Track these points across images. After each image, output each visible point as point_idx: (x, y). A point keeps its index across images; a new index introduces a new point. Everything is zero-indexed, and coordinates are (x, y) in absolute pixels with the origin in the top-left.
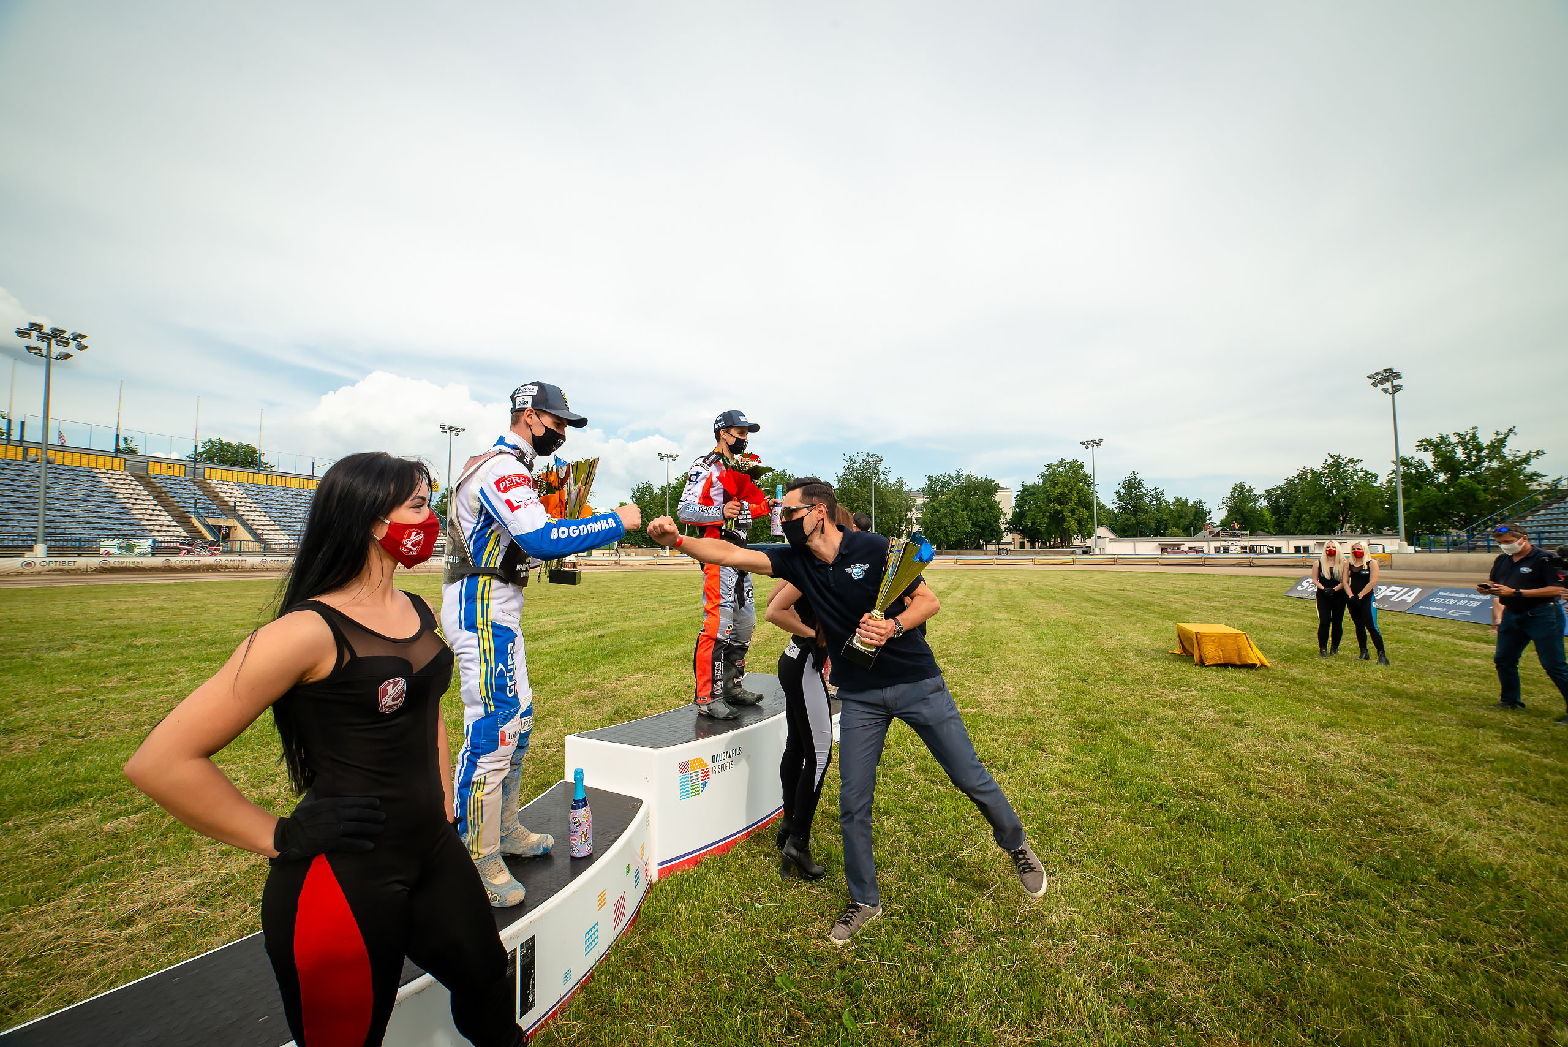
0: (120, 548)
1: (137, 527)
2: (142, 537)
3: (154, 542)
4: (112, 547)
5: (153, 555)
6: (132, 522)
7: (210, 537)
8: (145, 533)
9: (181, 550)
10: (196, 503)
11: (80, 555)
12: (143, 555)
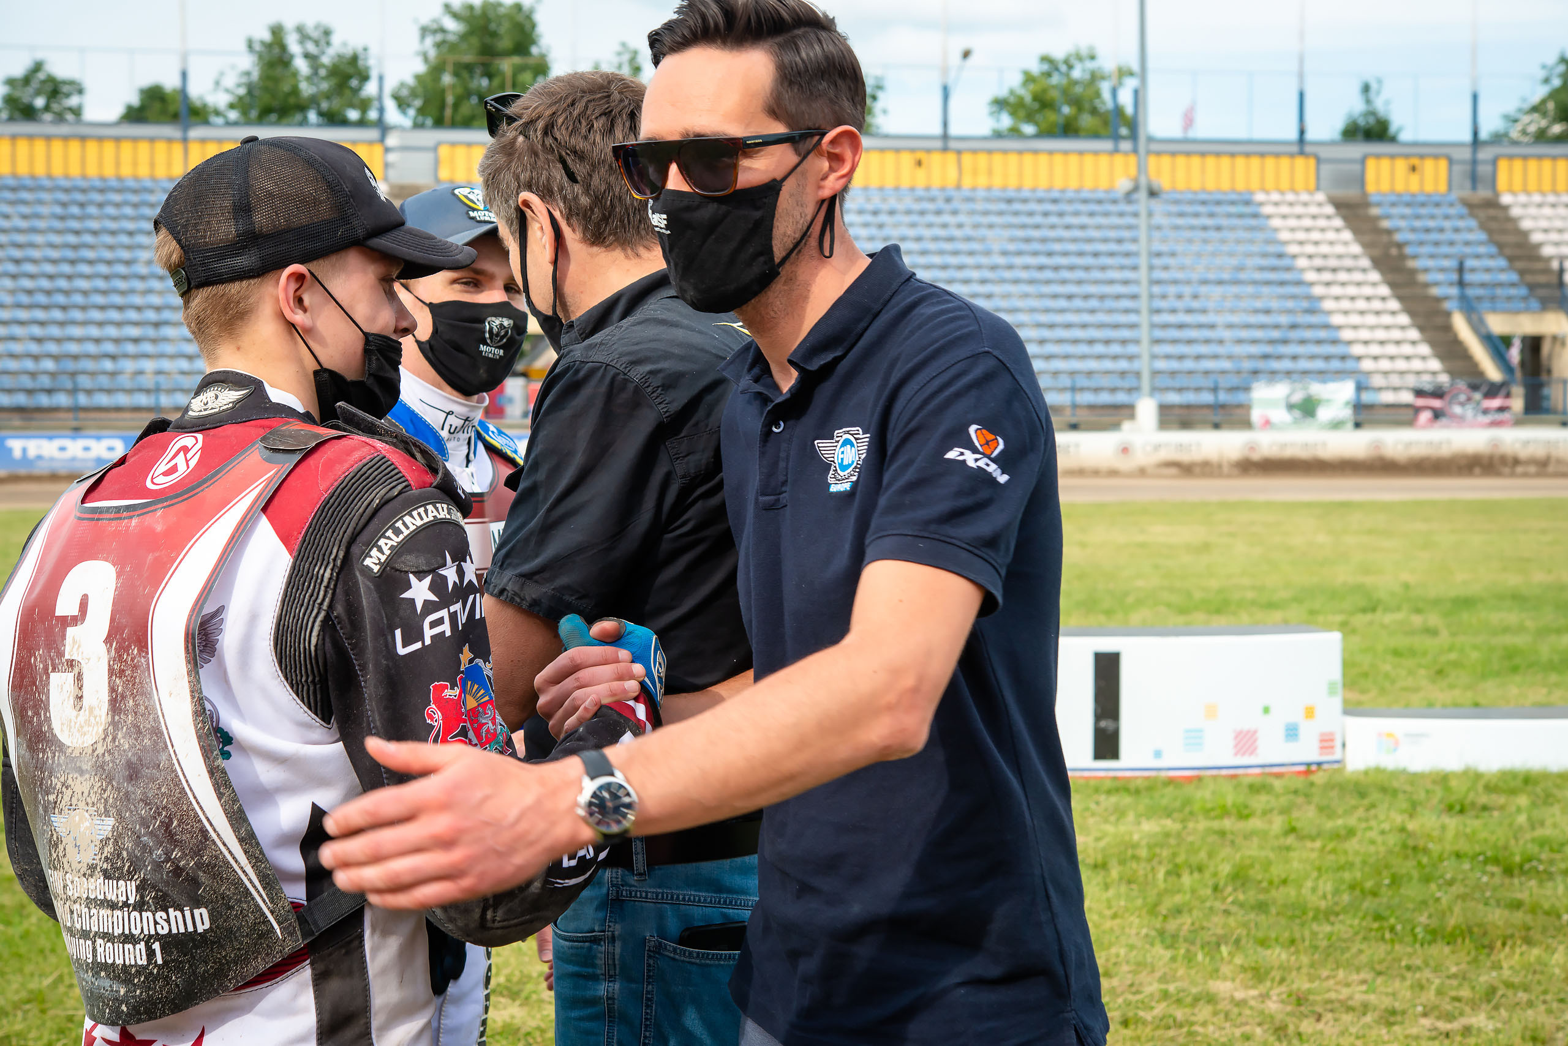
0: (1290, 407)
2: (1340, 375)
3: (1360, 388)
4: (1270, 403)
5: (1358, 425)
6: (1320, 334)
7: (1493, 373)
8: (1350, 365)
9: (1417, 410)
10: (1461, 269)
11: (1217, 426)
12: (1336, 425)
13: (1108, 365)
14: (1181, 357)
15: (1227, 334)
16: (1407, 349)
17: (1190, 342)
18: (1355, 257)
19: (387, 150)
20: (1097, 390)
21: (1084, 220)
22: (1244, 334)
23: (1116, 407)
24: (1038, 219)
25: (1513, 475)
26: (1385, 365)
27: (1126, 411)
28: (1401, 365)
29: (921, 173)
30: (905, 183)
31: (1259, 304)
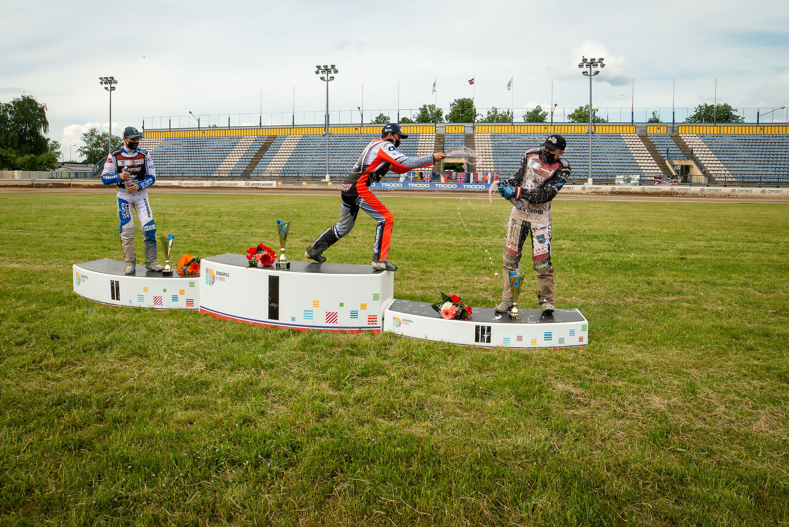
0: (624, 180)
1: (636, 168)
2: (637, 173)
4: (620, 179)
5: (640, 185)
6: (634, 164)
7: (674, 173)
8: (640, 171)
9: (655, 181)
10: (668, 150)
11: (607, 184)
12: (635, 184)
13: (584, 170)
14: (600, 169)
15: (612, 164)
16: (654, 168)
17: (603, 166)
18: (643, 148)
19: (436, 127)
20: (580, 176)
21: (581, 140)
22: (615, 164)
23: (584, 179)
24: (571, 140)
25: (676, 196)
26: (648, 171)
27: (586, 180)
28: (652, 171)
29: (546, 130)
30: (542, 132)
31: (620, 158)
